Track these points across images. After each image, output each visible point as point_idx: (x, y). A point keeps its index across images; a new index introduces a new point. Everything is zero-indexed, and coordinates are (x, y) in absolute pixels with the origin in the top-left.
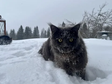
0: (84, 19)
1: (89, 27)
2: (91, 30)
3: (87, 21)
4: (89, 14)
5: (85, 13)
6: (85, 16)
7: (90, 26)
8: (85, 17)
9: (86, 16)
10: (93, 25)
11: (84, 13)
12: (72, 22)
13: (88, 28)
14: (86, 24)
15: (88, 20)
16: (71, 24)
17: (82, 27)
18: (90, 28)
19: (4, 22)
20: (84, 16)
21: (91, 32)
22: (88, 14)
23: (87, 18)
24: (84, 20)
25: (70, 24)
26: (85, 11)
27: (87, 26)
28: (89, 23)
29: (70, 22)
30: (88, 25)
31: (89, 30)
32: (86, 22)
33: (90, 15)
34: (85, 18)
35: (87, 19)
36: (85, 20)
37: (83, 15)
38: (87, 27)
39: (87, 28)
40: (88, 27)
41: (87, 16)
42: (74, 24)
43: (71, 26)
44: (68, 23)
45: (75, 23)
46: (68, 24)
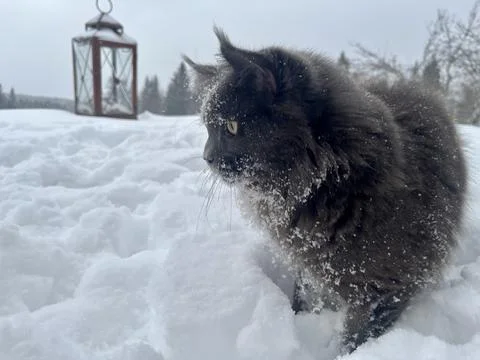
0: (430, 44)
1: (450, 78)
2: (457, 93)
3: (443, 52)
4: (455, 25)
5: (441, 17)
6: (439, 30)
7: (457, 72)
8: (435, 33)
9: (442, 29)
10: (470, 69)
11: (435, 18)
12: (381, 56)
13: (443, 80)
14: (440, 64)
15: (450, 47)
16: (375, 61)
17: (418, 76)
18: (455, 81)
19: (133, 48)
20: (432, 29)
21: (457, 98)
22: (453, 21)
23: (446, 39)
24: (432, 48)
25: (372, 64)
26: (439, 11)
27: (443, 72)
28: (452, 60)
29: (371, 54)
30: (448, 70)
31: (450, 89)
32: (438, 57)
33: (460, 26)
34: (436, 41)
35: (445, 42)
36: (436, 50)
37: (428, 28)
38: (439, 77)
39: (441, 81)
40: (446, 78)
41: (448, 31)
42: (387, 61)
43: (373, 69)
44: (364, 60)
45: (391, 58)
46: (364, 64)
